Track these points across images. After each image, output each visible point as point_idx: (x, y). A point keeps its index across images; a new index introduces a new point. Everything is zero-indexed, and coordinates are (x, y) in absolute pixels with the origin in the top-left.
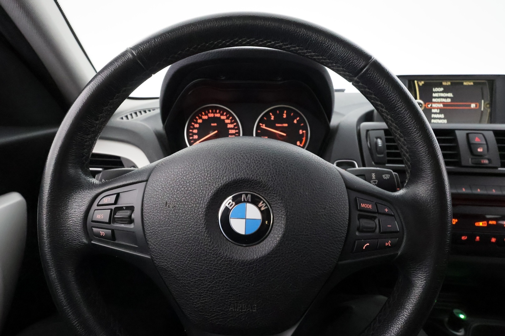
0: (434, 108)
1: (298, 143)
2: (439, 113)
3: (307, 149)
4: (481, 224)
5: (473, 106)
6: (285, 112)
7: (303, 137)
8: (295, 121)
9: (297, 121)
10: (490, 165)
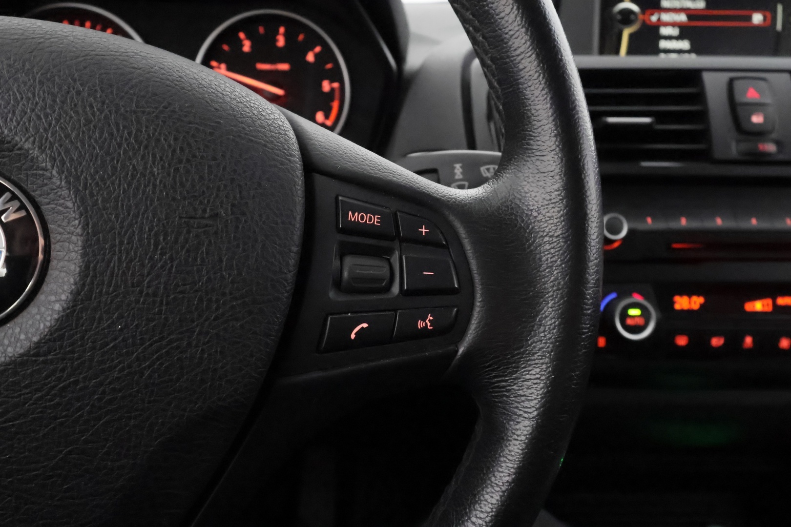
0: (666, 24)
1: (320, 116)
2: (677, 38)
3: (341, 134)
4: (758, 306)
5: (757, 18)
6: (282, 30)
7: (332, 100)
8: (310, 57)
9: (317, 56)
10: (781, 157)
